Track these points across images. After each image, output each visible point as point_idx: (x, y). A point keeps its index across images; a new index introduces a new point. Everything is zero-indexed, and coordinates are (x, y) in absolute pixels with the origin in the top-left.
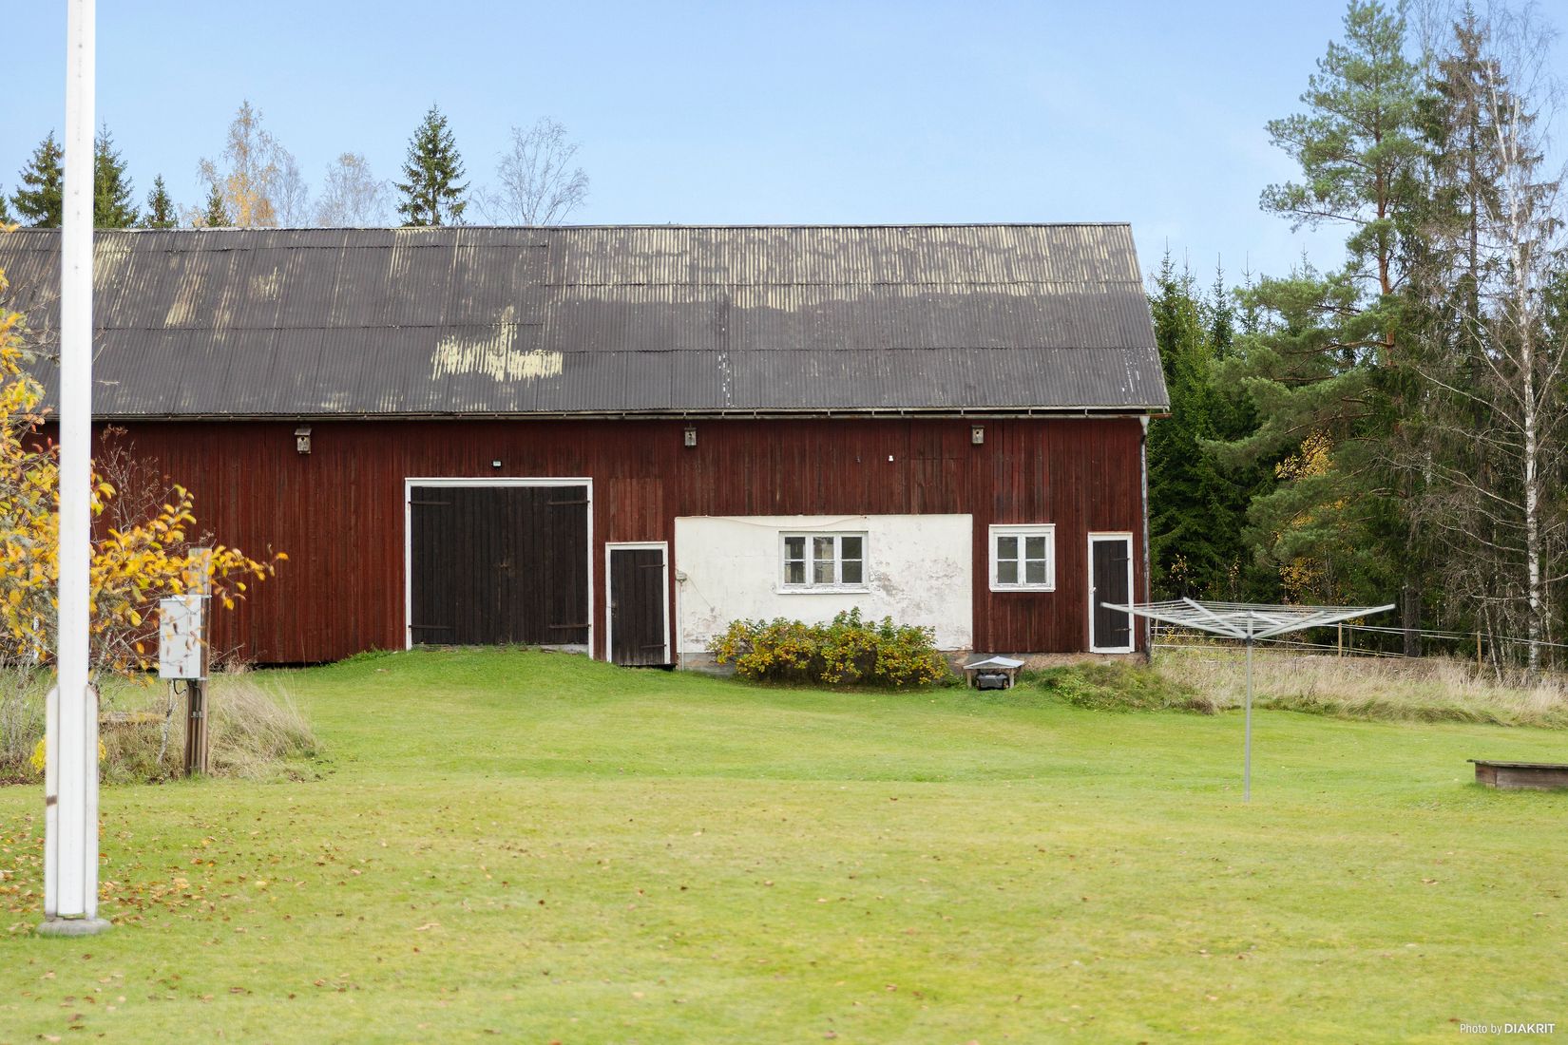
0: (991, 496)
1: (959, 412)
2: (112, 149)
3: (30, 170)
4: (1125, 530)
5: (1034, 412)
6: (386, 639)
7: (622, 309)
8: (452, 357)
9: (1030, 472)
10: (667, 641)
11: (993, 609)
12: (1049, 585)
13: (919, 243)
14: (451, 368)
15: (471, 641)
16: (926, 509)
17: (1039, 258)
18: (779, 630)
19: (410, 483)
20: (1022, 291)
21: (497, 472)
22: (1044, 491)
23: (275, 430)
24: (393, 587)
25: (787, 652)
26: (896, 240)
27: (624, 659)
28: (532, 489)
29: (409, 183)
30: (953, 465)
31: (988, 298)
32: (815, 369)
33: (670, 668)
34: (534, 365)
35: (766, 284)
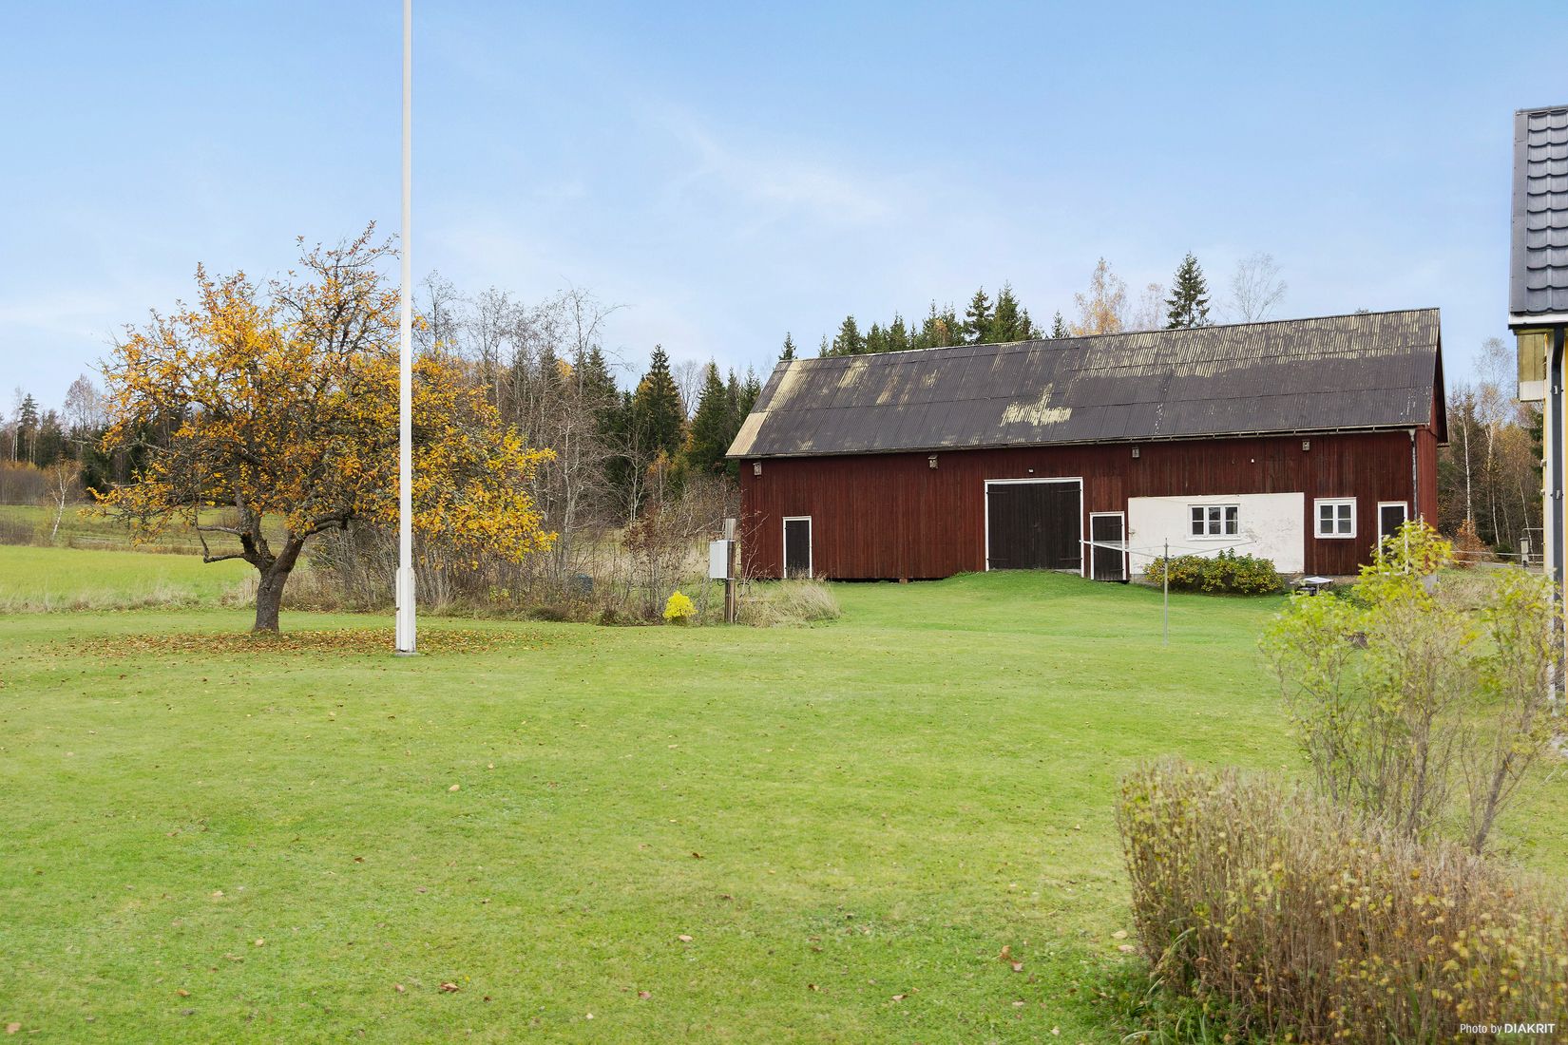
0: (1316, 482)
1: (1293, 432)
2: (1011, 294)
3: (969, 309)
4: (1402, 500)
5: (1340, 430)
6: (975, 566)
7: (1111, 381)
8: (1013, 414)
9: (1340, 465)
10: (1124, 567)
11: (1317, 548)
12: (1353, 534)
13: (1297, 330)
14: (1011, 420)
15: (1018, 567)
16: (1274, 491)
17: (1371, 334)
18: (1189, 560)
19: (987, 483)
20: (1355, 356)
21: (1032, 476)
22: (1349, 477)
23: (919, 456)
24: (979, 539)
25: (1182, 573)
26: (1282, 330)
27: (1100, 577)
28: (1050, 484)
29: (1175, 299)
30: (1292, 464)
31: (1331, 361)
32: (1212, 410)
33: (1126, 582)
34: (1054, 416)
35: (1197, 362)
